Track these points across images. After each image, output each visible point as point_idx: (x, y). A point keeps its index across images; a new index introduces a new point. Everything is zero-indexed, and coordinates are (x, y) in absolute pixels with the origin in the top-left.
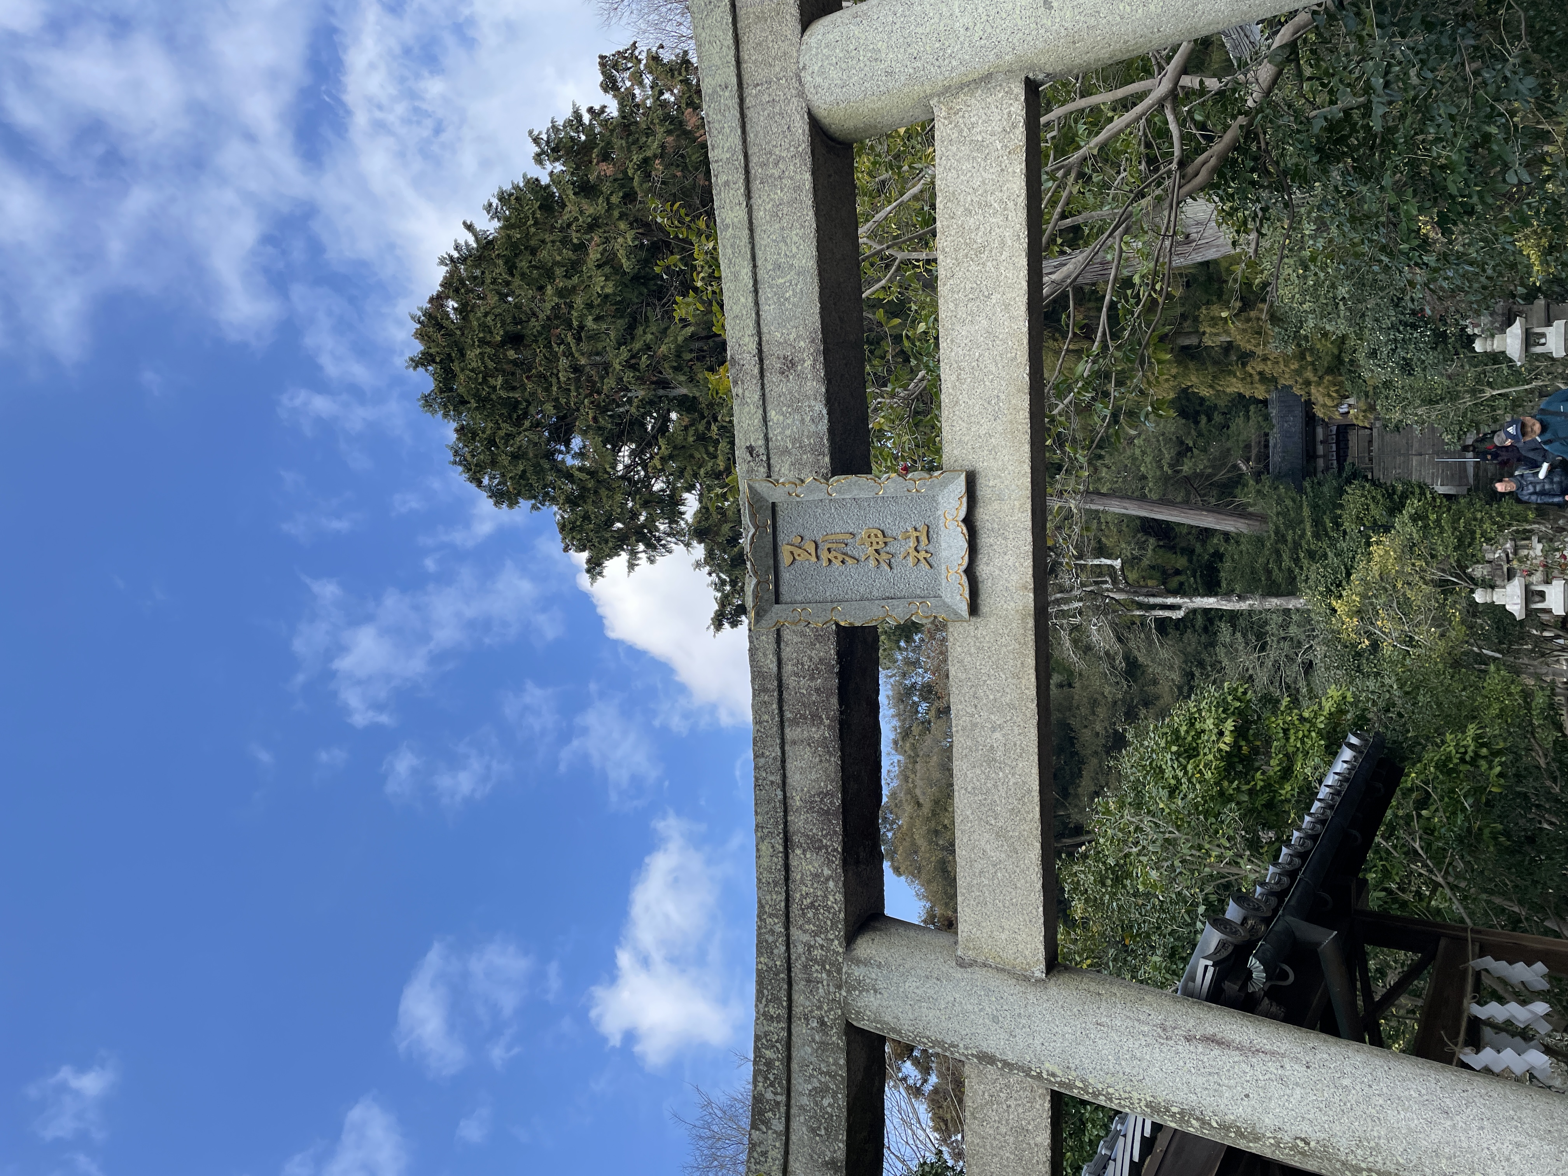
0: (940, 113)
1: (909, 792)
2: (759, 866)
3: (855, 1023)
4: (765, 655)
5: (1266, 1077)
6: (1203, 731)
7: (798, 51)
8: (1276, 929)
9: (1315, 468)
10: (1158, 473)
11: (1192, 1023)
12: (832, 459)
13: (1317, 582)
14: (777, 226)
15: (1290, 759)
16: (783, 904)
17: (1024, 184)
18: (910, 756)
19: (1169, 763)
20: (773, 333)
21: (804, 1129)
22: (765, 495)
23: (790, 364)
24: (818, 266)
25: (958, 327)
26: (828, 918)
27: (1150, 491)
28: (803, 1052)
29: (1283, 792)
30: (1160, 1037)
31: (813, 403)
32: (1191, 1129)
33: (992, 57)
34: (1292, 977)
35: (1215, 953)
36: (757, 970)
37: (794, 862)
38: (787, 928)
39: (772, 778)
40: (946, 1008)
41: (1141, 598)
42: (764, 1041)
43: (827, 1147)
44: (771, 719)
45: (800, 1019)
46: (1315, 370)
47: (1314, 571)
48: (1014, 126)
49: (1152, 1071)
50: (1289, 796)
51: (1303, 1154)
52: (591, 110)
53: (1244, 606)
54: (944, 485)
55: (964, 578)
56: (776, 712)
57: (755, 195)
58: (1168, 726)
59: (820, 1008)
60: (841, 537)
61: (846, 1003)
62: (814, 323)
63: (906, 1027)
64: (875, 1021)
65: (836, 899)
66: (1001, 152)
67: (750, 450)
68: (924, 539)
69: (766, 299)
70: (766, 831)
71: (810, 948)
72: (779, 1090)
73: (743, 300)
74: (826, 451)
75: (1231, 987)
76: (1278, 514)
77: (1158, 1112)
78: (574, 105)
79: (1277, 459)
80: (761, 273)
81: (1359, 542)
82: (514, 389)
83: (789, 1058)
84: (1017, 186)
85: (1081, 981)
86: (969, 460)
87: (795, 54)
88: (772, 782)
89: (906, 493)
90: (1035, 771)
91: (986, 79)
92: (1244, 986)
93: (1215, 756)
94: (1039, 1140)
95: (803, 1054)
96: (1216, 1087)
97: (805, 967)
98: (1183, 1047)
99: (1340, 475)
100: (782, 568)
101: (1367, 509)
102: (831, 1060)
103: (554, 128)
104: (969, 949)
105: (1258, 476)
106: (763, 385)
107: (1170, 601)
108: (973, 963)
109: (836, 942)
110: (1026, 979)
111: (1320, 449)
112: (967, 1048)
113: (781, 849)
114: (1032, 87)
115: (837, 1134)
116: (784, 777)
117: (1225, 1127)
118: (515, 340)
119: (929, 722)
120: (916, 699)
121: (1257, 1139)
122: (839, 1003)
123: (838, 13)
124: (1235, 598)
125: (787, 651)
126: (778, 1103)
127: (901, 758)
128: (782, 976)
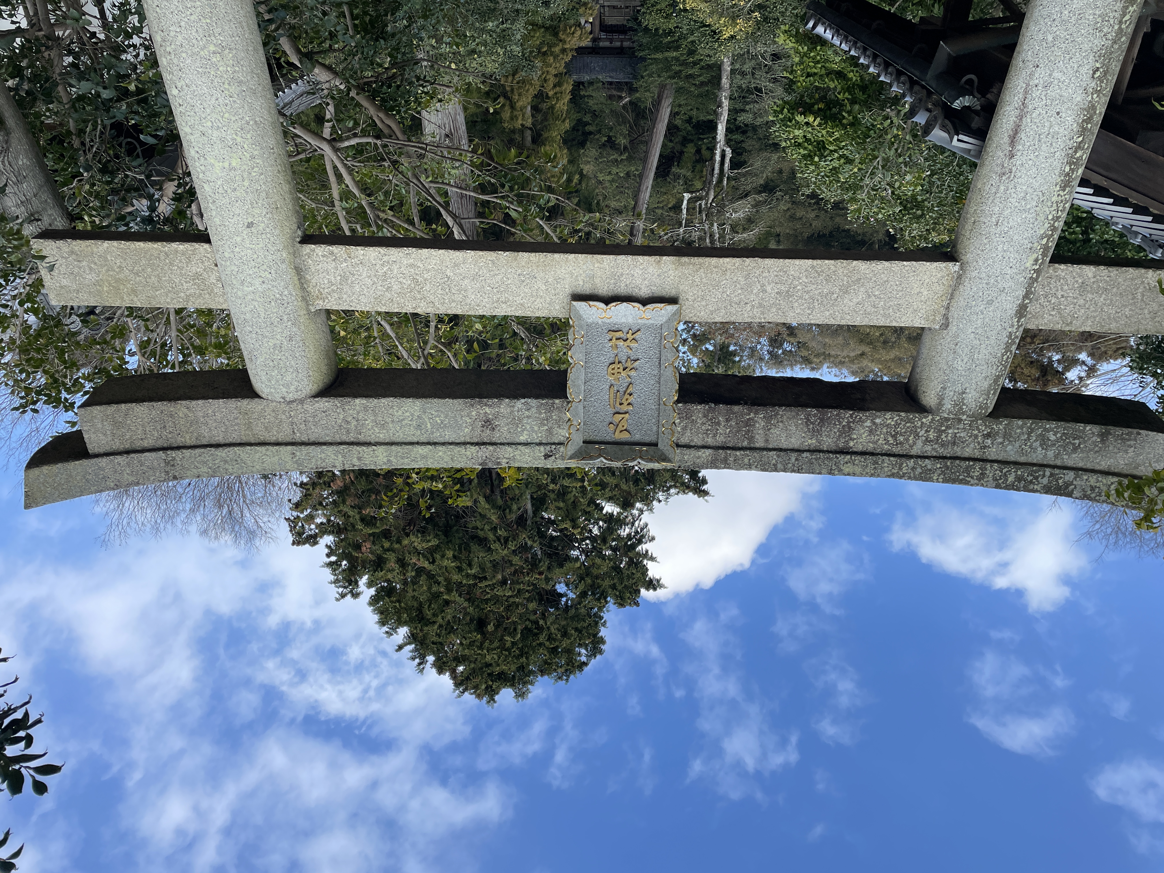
0: (320, 305)
1: (852, 361)
2: (861, 475)
3: (989, 411)
4: (699, 458)
5: (1044, 98)
6: (805, 136)
7: (272, 402)
8: (934, 86)
9: (630, 48)
10: (625, 163)
11: (1000, 153)
12: (556, 398)
13: (712, 48)
14: (391, 425)
15: (830, 73)
16: (892, 459)
17: (371, 248)
18: (825, 359)
19: (828, 163)
20: (465, 433)
21: (1074, 456)
22: (577, 447)
23: (488, 423)
24: (420, 398)
25: (468, 301)
26: (904, 425)
27: (637, 170)
28: (1011, 452)
29: (854, 79)
30: (1009, 178)
31: (516, 409)
32: (1084, 157)
33: (284, 266)
34: (972, 76)
35: (949, 133)
36: (943, 482)
37: (860, 448)
38: (911, 457)
39: (793, 459)
40: (979, 340)
41: (714, 180)
42: (1000, 482)
43: (1089, 439)
44: (748, 457)
45: (984, 452)
46: (555, 45)
47: (703, 50)
48: (332, 253)
49: (1036, 185)
50: (857, 74)
51: (1106, 73)
52: (328, 556)
53: (726, 103)
54: (580, 318)
55: (649, 306)
56: (742, 452)
57: (368, 439)
58: (800, 162)
59: (976, 436)
60: (612, 395)
61: (973, 416)
62: (460, 404)
63: (994, 372)
64: (988, 395)
65: (890, 418)
66: (349, 263)
67: (547, 456)
68: (619, 334)
69: (441, 436)
70: (834, 467)
71: (927, 441)
72: (1040, 473)
73: (440, 454)
74: (551, 401)
75: (976, 123)
76: (659, 76)
77: (1069, 181)
78: (323, 566)
79: (621, 76)
80: (423, 439)
81: (684, 16)
82: (515, 629)
83: (1015, 463)
84: (372, 253)
85: (964, 235)
86: (563, 298)
87: (274, 404)
88: (797, 460)
89: (584, 345)
90: (797, 262)
91: (299, 271)
92: (976, 112)
93: (823, 129)
94: (1090, 275)
95: (1012, 453)
96: (1050, 137)
97: (942, 445)
98: (1018, 160)
99: (636, 30)
100: (632, 440)
101: (661, 10)
102: (1018, 431)
103: (336, 582)
104: (934, 319)
105: (632, 90)
106: (501, 444)
107: (718, 158)
108: (946, 317)
109: (924, 420)
110: (960, 277)
111: (618, 44)
112: (1013, 326)
113: (849, 457)
114: (307, 239)
115: (1080, 431)
116: (793, 450)
117: (1083, 131)
118: (481, 624)
119: (799, 343)
120: (780, 352)
121: (1093, 108)
122: (973, 421)
123: (249, 372)
124: (720, 110)
125: (697, 441)
126: (1052, 475)
127: (825, 366)
128: (949, 464)
